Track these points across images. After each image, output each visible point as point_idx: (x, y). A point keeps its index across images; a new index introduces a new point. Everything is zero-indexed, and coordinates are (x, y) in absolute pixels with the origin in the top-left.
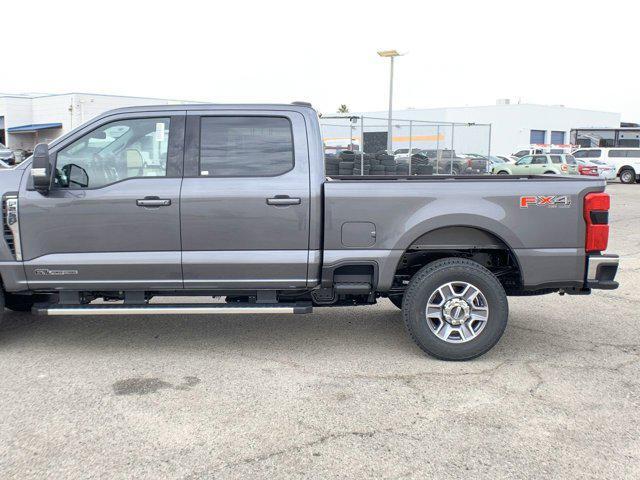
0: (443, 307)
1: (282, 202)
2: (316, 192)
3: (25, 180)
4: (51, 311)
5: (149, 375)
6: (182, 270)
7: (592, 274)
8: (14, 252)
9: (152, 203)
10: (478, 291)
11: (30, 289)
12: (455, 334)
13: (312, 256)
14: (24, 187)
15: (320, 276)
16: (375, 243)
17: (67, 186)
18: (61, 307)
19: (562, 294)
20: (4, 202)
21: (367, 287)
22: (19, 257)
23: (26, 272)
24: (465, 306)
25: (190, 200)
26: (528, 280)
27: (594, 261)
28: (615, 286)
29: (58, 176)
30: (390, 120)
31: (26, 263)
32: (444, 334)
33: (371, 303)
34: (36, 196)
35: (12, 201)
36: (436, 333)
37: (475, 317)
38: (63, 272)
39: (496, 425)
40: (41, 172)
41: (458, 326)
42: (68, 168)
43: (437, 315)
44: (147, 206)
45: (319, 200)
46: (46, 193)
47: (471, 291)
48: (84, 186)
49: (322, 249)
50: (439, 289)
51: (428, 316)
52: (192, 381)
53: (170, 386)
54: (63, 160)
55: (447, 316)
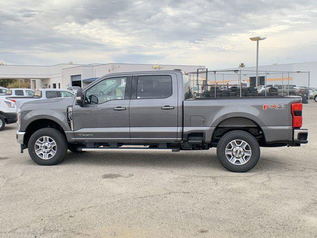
0: (233, 150)
1: (167, 108)
2: (180, 104)
3: (75, 101)
4: (83, 150)
5: (116, 173)
6: (130, 134)
7: (296, 137)
8: (71, 128)
9: (119, 109)
10: (247, 144)
11: (76, 141)
12: (238, 161)
13: (179, 129)
14: (74, 104)
15: (182, 137)
16: (204, 124)
17: (90, 103)
18: (87, 148)
19: (288, 146)
20: (68, 109)
21: (201, 141)
22: (72, 130)
23: (75, 135)
24: (242, 150)
25: (133, 108)
26: (268, 139)
27: (297, 132)
28: (307, 142)
29: (86, 99)
30: (257, 71)
31: (75, 132)
32: (233, 161)
33: (207, 149)
34: (78, 107)
35: (70, 109)
36: (230, 161)
37: (246, 154)
38: (88, 135)
39: (240, 192)
40: (79, 98)
41: (239, 158)
42: (91, 97)
43: (230, 153)
44: (117, 110)
45: (182, 108)
46: (82, 106)
47: (244, 143)
48: (97, 103)
49: (183, 126)
50: (231, 143)
51: (226, 153)
52: (131, 175)
53: (122, 176)
54: (88, 94)
55: (234, 154)
